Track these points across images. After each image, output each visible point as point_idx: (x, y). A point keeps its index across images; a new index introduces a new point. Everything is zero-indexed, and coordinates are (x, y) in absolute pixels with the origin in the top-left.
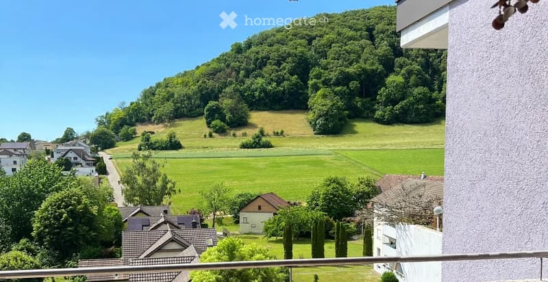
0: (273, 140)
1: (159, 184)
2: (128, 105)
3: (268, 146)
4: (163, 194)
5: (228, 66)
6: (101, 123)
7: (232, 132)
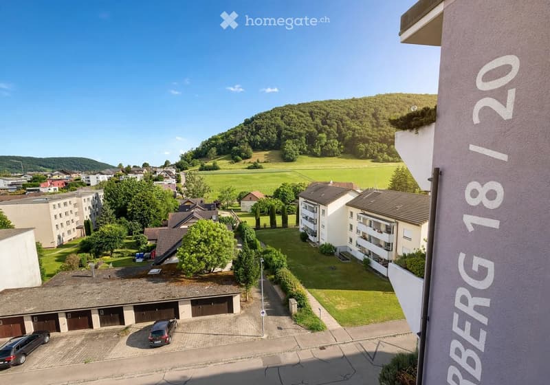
0: (263, 165)
1: (202, 188)
2: (194, 149)
3: (260, 167)
4: (204, 193)
5: (242, 129)
6: (182, 158)
7: (243, 161)
